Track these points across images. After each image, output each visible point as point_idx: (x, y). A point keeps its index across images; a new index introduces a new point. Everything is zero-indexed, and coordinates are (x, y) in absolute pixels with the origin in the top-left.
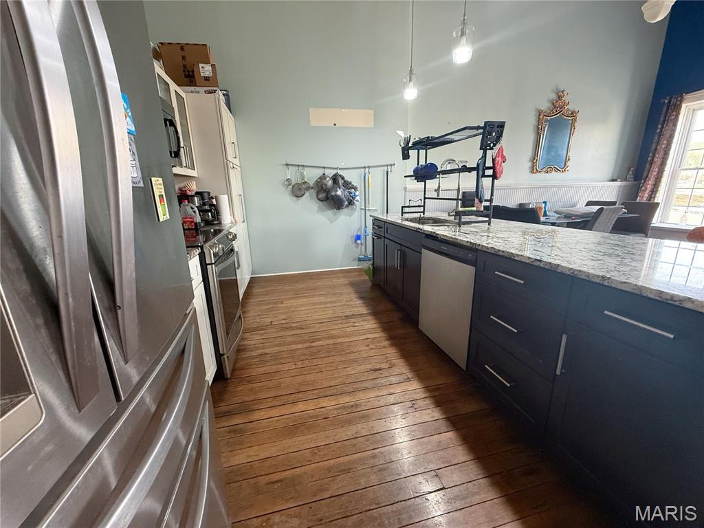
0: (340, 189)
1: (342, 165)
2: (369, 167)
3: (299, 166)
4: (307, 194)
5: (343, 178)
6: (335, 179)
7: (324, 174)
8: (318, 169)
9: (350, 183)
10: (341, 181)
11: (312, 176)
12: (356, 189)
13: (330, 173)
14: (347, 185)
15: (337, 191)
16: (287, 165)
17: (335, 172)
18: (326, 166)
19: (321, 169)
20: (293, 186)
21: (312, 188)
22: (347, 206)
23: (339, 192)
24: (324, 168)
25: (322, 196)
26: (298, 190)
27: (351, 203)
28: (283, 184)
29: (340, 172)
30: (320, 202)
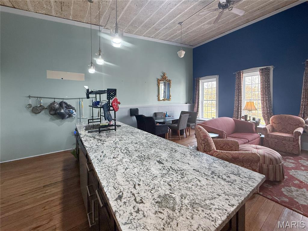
0: (63, 109)
1: (67, 97)
2: (82, 98)
3: (38, 97)
4: (43, 112)
5: (66, 104)
6: (61, 104)
7: (54, 102)
8: (51, 99)
9: (70, 106)
10: (64, 105)
11: (46, 102)
12: (73, 109)
13: (58, 101)
14: (68, 107)
15: (61, 110)
16: (29, 97)
17: (62, 100)
18: (55, 97)
19: (53, 99)
20: (33, 108)
21: (46, 109)
22: (68, 117)
23: (62, 111)
24: (55, 98)
25: (52, 112)
26: (36, 110)
27: (70, 115)
28: (26, 107)
29: (65, 101)
30: (52, 116)
